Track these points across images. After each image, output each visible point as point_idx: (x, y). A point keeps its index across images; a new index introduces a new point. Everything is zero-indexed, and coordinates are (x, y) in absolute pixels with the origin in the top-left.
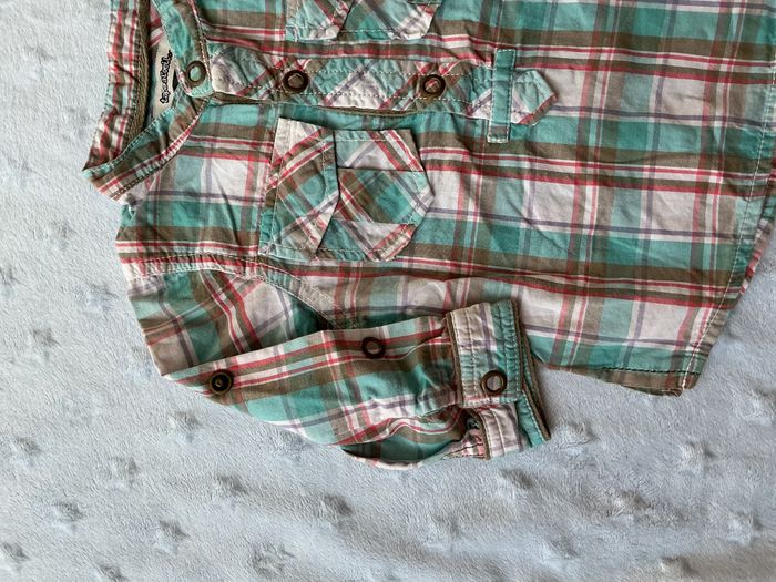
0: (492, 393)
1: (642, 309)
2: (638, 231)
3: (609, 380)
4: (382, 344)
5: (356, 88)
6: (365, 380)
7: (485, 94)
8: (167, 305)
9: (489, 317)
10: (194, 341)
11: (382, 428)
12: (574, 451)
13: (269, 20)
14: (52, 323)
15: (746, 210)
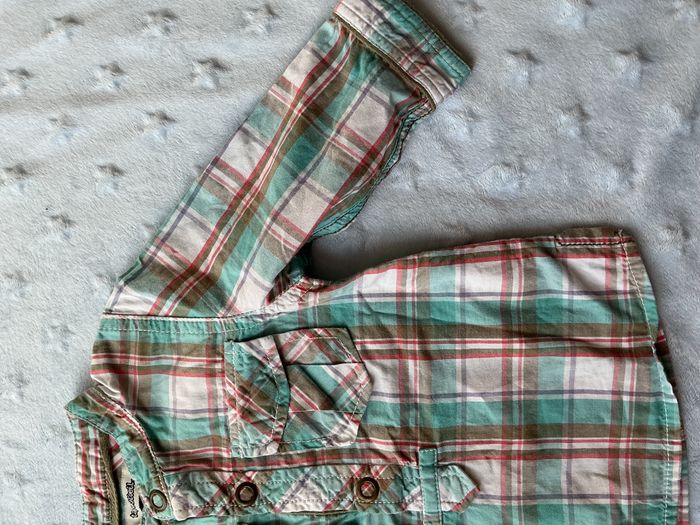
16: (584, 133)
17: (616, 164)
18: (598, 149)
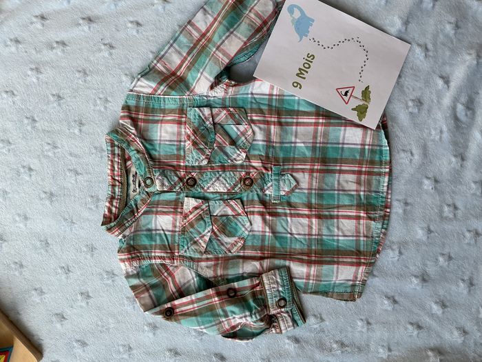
0: (281, 307)
1: (338, 268)
2: (334, 236)
3: (327, 296)
4: (235, 290)
5: (217, 184)
6: (229, 308)
7: (269, 184)
8: (142, 280)
9: (278, 277)
10: (154, 294)
11: (237, 326)
12: (315, 326)
13: (178, 157)
14: (89, 289)
15: (376, 226)
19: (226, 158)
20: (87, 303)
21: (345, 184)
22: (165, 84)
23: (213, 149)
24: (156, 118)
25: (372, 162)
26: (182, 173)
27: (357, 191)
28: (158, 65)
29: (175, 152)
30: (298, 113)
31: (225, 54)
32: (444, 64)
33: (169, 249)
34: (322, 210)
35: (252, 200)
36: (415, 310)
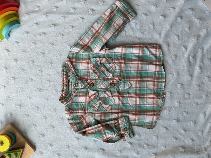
0: (125, 131)
1: (146, 116)
2: (145, 105)
3: (142, 127)
4: (108, 125)
5: (102, 85)
6: (106, 131)
7: (121, 86)
8: (74, 121)
9: (124, 119)
10: (79, 126)
11: (109, 138)
12: (138, 138)
13: (87, 76)
14: (54, 124)
15: (160, 101)
16: (154, 28)
17: (159, 34)
18: (156, 31)
19: (105, 76)
20: (53, 130)
21: (149, 86)
22: (83, 49)
23: (100, 73)
24: (79, 61)
25: (159, 78)
26: (89, 82)
27: (153, 88)
28: (80, 42)
29: (86, 74)
30: (132, 60)
31: (105, 39)
32: (185, 42)
33: (84, 109)
34: (140, 95)
35: (115, 91)
36: (175, 132)
